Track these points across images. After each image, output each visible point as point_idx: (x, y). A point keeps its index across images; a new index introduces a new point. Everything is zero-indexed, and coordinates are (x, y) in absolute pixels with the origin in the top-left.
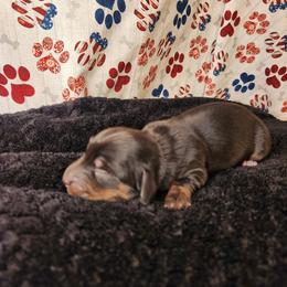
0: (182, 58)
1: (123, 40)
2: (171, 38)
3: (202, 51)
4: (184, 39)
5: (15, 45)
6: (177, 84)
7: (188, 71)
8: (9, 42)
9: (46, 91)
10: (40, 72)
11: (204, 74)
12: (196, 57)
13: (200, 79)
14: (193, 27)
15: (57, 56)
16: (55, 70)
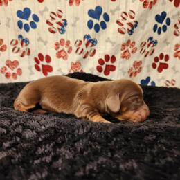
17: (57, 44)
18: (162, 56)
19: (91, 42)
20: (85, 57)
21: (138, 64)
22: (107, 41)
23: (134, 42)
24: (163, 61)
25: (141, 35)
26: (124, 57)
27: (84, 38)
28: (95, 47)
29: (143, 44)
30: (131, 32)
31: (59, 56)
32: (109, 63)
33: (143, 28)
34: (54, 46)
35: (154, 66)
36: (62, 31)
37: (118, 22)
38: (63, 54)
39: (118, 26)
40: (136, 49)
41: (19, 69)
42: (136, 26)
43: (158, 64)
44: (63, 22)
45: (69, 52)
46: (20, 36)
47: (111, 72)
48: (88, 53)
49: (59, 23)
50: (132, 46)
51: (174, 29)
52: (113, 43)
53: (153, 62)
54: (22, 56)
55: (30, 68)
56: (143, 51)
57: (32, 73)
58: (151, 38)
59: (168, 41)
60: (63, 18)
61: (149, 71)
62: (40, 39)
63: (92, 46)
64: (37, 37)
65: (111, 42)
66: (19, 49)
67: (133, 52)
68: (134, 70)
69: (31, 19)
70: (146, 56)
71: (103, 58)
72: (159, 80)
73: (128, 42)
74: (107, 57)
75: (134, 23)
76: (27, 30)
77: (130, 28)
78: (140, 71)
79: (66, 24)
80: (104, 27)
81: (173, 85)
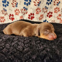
0: (52, 13)
1: (31, 8)
2: (46, 8)
3: (58, 11)
4: (52, 8)
5: (12, 10)
6: (51, 20)
7: (54, 16)
8: (11, 10)
9: (16, 19)
10: (16, 15)
11: (59, 17)
12: (57, 13)
13: (58, 19)
14: (55, 5)
15: (18, 12)
16: (18, 15)
17: (15, 11)
18: (50, 12)
19: (26, 9)
20: (24, 14)
21: (42, 16)
22: (31, 9)
23: (40, 8)
24: (50, 14)
25: (42, 6)
26: (37, 13)
27: (23, 8)
28: (27, 11)
29: (43, 9)
30: (39, 5)
31: (16, 14)
32: (32, 16)
33: (43, 3)
34: (14, 11)
35: (48, 16)
36: (16, 6)
37: (34, 2)
38: (17, 14)
39: (34, 3)
40: (41, 11)
41: (5, 19)
42: (40, 3)
43: (49, 15)
44: (16, 3)
45: (19, 13)
46: (4, 9)
47: (33, 19)
48: (25, 13)
49: (15, 4)
50: (39, 10)
51: (54, 3)
52: (33, 9)
53: (47, 14)
54: (5, 15)
55: (8, 19)
56: (43, 11)
57: (8, 20)
58: (46, 7)
59: (52, 7)
60: (16, 2)
61: (46, 18)
62: (10, 9)
63: (26, 11)
64: (9, 9)
65: (32, 9)
66: (4, 13)
67: (40, 12)
68: (41, 18)
69: (7, 3)
70: (44, 13)
71: (30, 14)
72: (49, 21)
73: (38, 9)
74: (31, 14)
75: (39, 2)
76: (6, 7)
77: (38, 4)
78: (43, 18)
79: (17, 4)
80: (30, 4)
81: (54, 22)
